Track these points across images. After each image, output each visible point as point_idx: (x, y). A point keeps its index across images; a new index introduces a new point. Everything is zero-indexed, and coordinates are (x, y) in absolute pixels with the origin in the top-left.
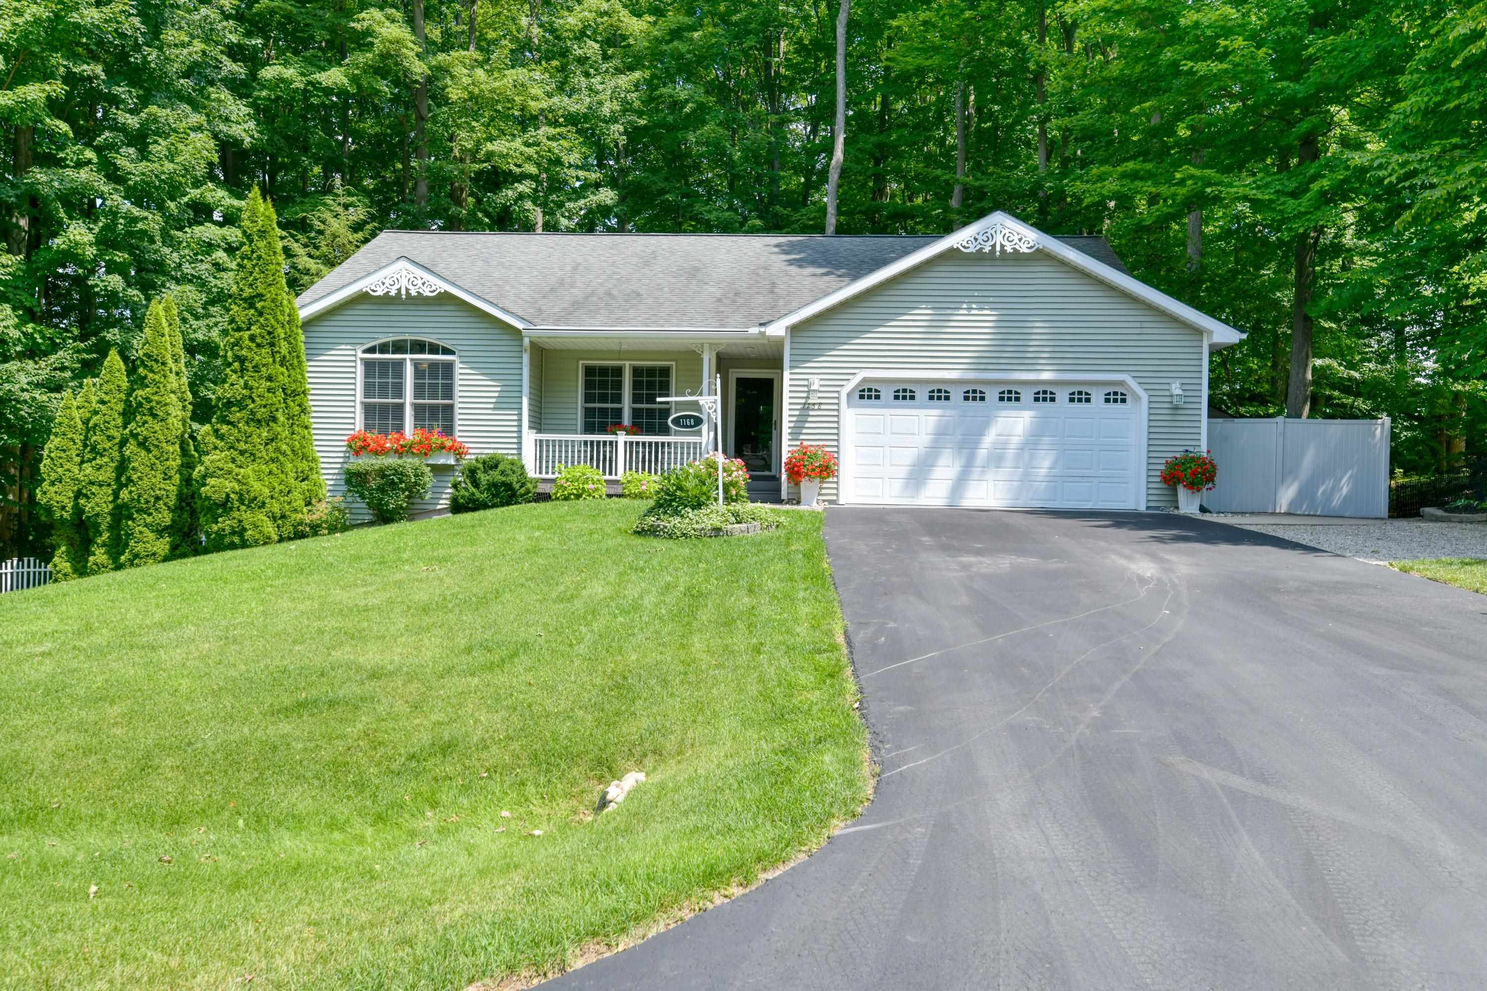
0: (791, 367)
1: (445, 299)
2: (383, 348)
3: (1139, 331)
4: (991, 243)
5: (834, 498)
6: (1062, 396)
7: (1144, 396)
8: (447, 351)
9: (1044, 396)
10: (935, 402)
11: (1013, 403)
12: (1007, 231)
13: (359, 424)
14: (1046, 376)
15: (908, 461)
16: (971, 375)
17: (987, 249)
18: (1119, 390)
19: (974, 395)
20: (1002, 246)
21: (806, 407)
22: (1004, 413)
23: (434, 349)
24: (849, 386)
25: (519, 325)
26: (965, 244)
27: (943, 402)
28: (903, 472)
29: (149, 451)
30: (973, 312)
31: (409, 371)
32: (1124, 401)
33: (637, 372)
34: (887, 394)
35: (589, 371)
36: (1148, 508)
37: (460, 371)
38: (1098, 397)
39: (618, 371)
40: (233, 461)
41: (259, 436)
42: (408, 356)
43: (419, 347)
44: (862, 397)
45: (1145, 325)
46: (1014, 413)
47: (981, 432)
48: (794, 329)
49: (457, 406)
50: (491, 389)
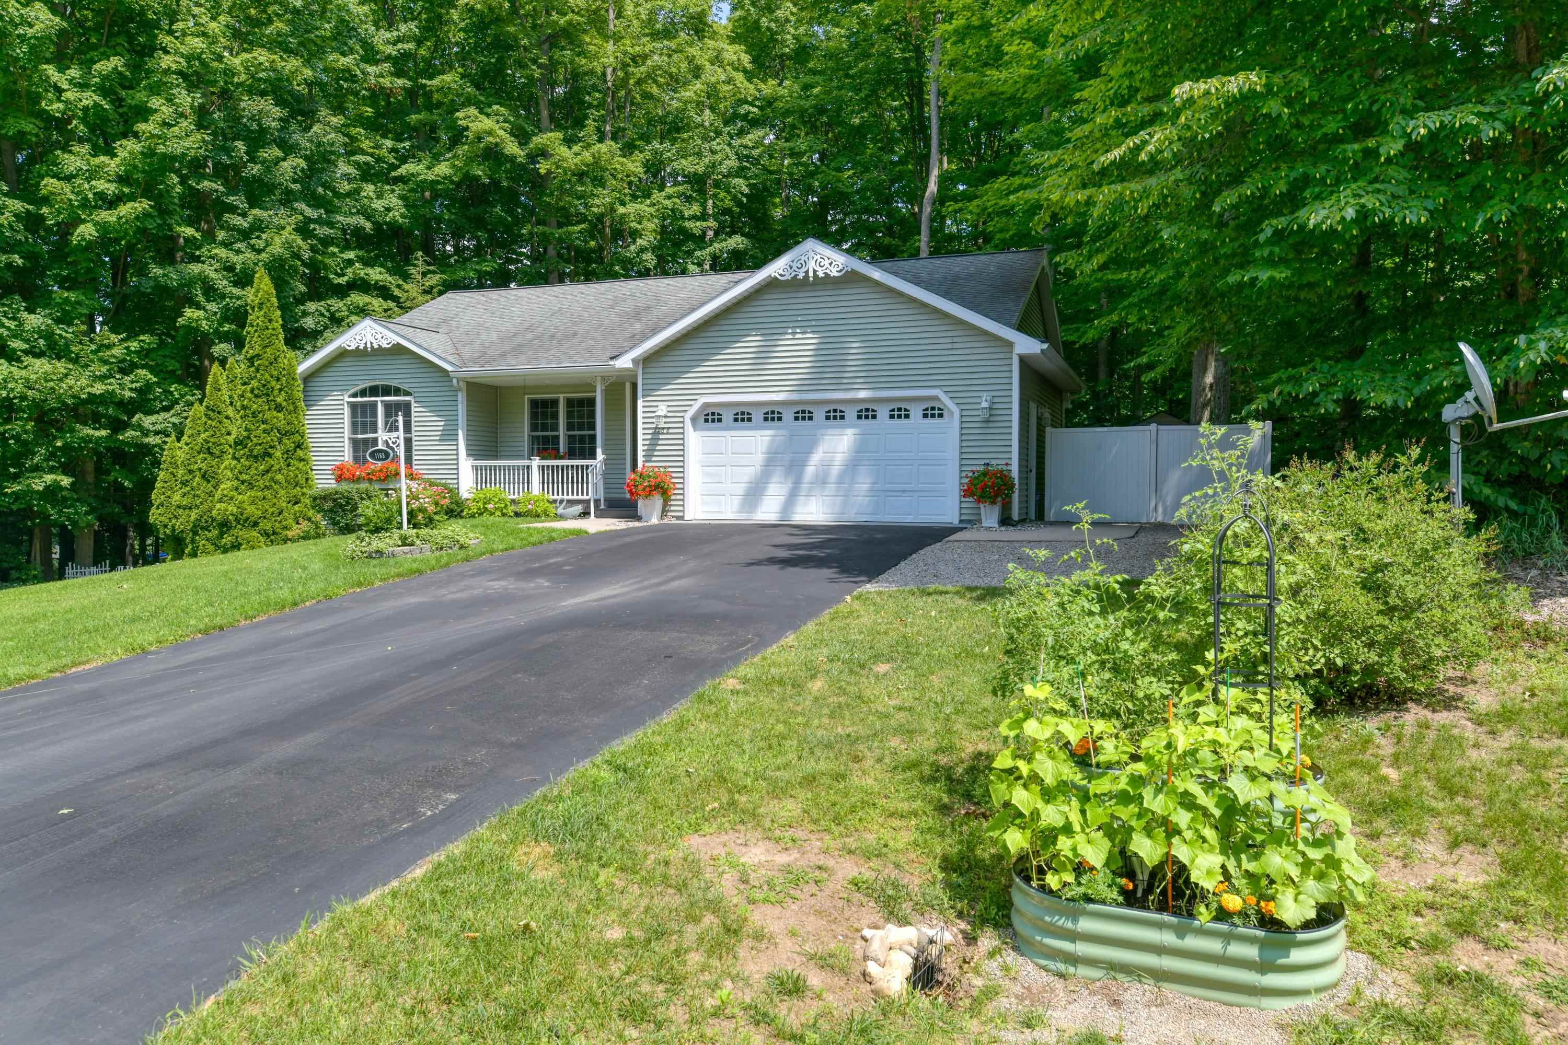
0: (644, 396)
1: (398, 350)
2: (363, 393)
3: (949, 346)
4: (804, 269)
5: (681, 514)
6: (883, 412)
7: (956, 410)
8: (407, 394)
9: (867, 413)
10: (769, 423)
11: (839, 422)
12: (818, 257)
13: (347, 456)
14: (862, 394)
15: (746, 479)
16: (795, 397)
17: (801, 276)
18: (937, 405)
19: (804, 415)
20: (815, 271)
21: (657, 431)
22: (830, 431)
23: (398, 392)
24: (692, 411)
25: (449, 368)
26: (781, 272)
27: (776, 423)
28: (741, 489)
29: (208, 482)
30: (797, 336)
31: (380, 410)
32: (941, 415)
33: (570, 403)
34: (728, 417)
35: (534, 404)
36: (961, 521)
37: (415, 408)
38: (916, 412)
39: (555, 403)
40: (237, 489)
41: (257, 469)
42: (378, 399)
43: (387, 391)
44: (706, 421)
45: (955, 340)
46: (837, 431)
47: (809, 451)
48: (648, 360)
49: (414, 439)
50: (436, 424)
